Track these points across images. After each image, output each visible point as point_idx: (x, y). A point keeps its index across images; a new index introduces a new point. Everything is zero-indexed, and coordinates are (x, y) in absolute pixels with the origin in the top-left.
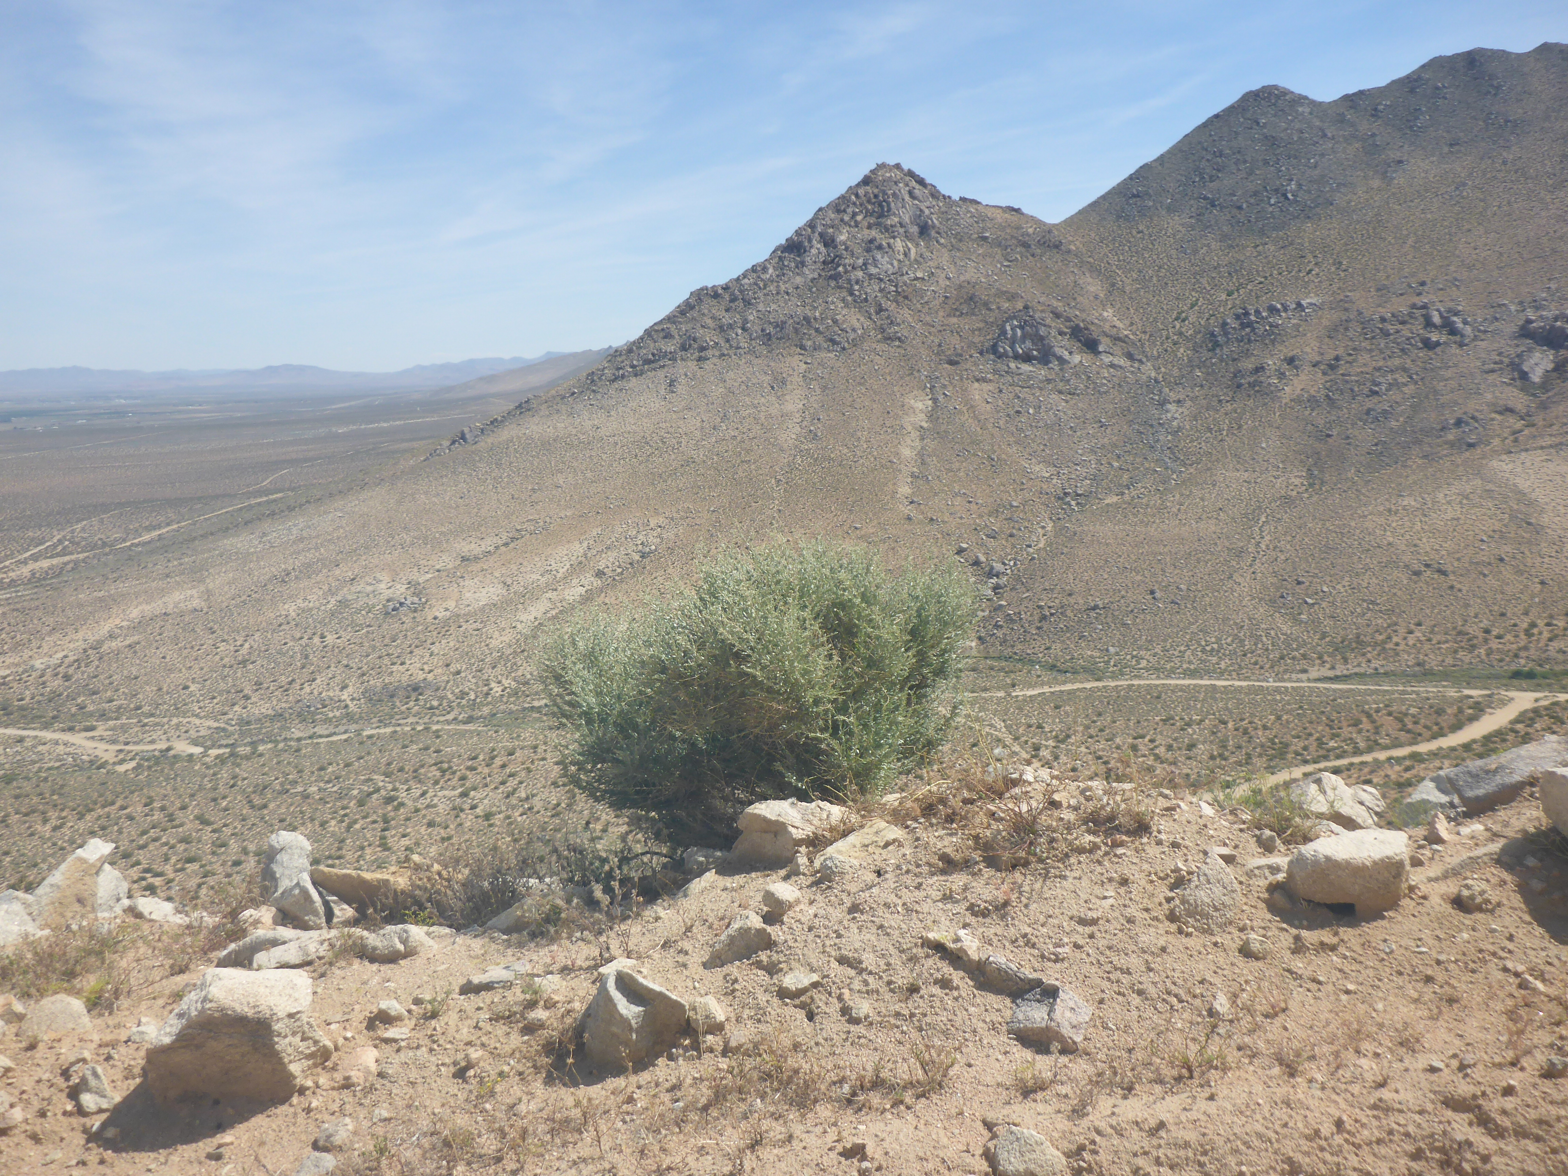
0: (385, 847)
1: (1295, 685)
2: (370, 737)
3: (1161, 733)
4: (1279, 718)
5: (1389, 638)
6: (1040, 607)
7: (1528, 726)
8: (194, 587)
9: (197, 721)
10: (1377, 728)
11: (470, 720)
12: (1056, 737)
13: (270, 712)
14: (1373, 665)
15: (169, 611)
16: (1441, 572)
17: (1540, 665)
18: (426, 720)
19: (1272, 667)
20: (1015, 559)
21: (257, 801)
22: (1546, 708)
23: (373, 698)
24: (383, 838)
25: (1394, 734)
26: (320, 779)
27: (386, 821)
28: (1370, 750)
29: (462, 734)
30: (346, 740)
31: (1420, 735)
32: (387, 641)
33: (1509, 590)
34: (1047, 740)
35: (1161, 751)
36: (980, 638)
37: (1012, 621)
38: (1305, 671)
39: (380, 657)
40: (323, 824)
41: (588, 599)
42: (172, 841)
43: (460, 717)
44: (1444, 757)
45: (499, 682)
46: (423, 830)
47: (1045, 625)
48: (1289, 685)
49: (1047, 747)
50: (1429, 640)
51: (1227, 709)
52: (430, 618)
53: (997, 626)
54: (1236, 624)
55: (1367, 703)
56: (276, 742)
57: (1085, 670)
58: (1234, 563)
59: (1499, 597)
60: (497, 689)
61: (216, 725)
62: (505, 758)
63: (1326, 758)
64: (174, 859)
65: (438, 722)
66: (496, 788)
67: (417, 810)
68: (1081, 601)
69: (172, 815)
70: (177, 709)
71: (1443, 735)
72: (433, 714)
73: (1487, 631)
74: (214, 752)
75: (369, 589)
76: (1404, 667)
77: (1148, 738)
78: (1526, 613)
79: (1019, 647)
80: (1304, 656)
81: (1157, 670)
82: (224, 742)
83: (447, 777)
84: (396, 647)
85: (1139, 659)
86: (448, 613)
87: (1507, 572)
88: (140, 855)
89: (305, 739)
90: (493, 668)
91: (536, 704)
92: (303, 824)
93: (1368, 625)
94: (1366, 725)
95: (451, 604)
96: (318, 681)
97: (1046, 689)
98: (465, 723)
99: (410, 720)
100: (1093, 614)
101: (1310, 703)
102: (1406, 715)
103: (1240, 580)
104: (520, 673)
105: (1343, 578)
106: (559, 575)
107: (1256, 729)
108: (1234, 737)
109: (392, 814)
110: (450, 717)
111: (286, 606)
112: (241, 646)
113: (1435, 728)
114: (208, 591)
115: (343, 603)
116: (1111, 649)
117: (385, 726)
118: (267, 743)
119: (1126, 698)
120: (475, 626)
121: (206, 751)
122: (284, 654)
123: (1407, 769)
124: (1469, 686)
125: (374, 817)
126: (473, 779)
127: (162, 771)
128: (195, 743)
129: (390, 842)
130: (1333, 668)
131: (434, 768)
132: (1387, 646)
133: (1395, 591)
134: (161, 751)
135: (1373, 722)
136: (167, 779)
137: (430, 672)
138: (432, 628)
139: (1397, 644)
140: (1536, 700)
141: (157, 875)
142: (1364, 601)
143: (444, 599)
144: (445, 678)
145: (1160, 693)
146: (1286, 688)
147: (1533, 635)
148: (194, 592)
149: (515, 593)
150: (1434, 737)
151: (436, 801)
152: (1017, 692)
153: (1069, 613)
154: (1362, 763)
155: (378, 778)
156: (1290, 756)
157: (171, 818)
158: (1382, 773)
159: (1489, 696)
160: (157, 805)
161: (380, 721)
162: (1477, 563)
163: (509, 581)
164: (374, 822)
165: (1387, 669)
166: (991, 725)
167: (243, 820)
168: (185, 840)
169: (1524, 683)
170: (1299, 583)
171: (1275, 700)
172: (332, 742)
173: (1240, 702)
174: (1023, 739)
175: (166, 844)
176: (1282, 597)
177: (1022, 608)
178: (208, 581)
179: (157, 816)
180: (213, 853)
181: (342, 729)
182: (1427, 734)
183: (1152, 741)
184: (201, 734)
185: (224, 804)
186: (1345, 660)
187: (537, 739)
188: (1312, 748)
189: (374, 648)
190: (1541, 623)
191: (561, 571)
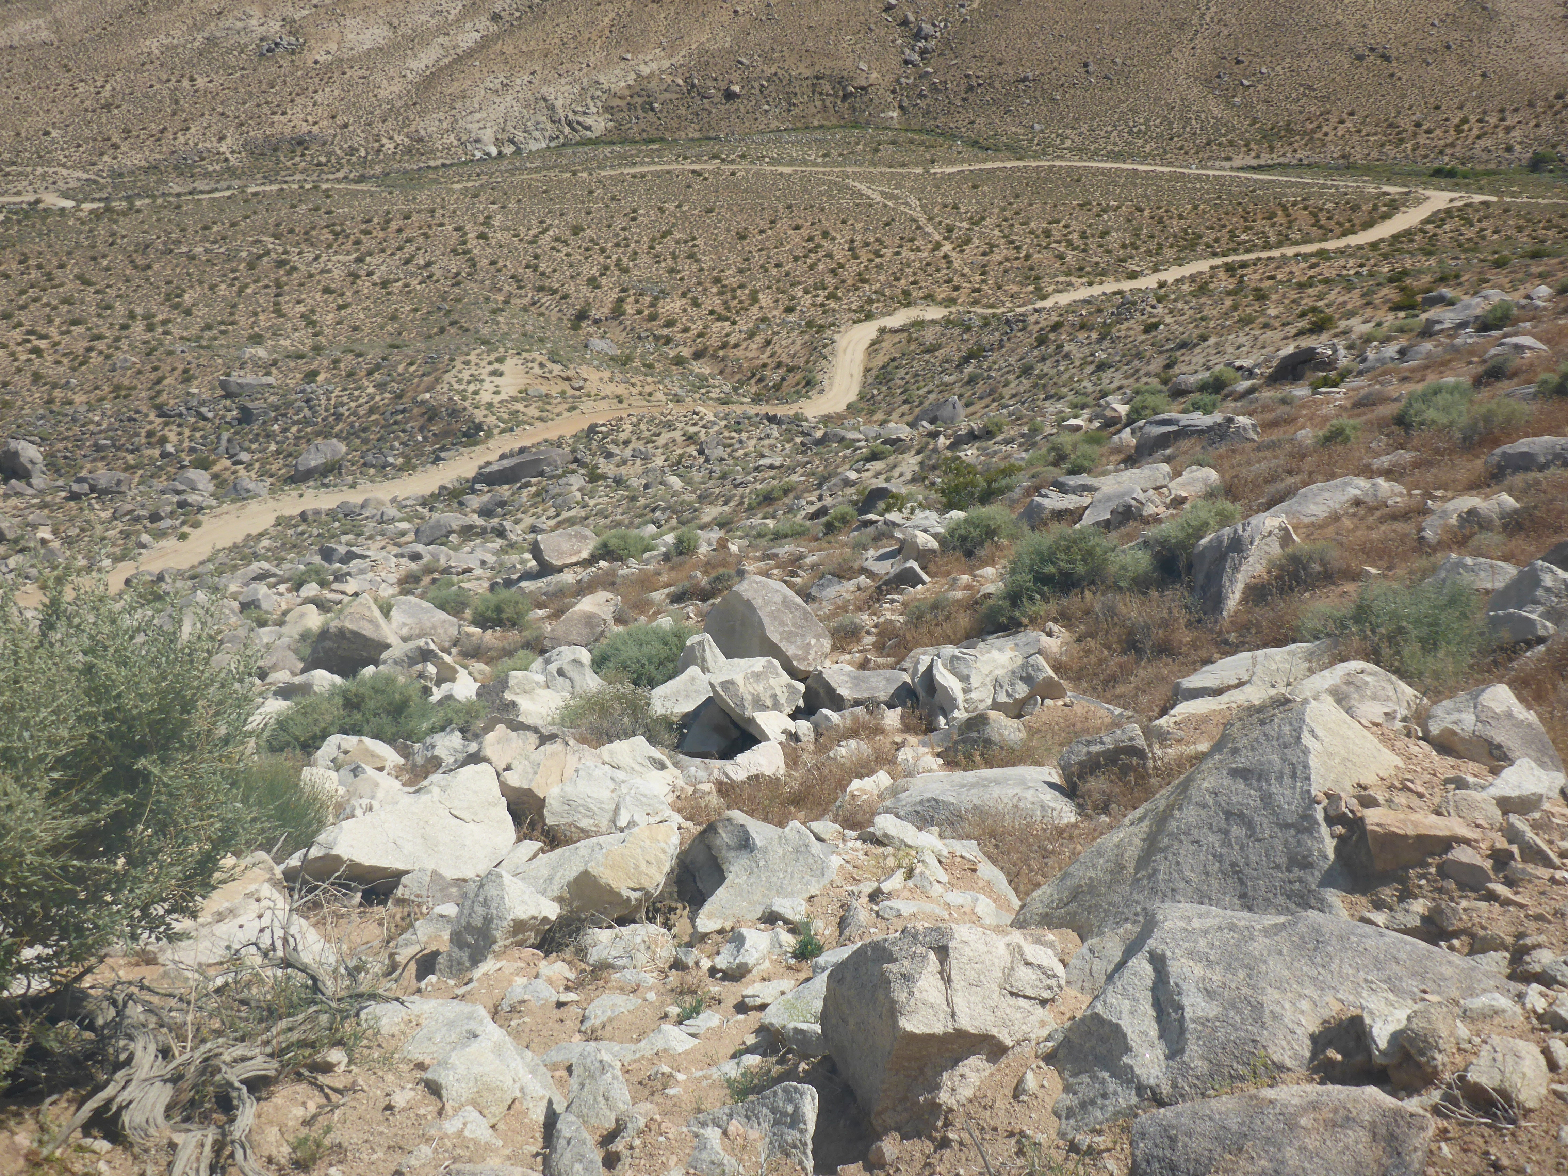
0: (279, 313)
1: (1217, 173)
2: (255, 194)
3: (1076, 218)
4: (1196, 207)
5: (1319, 127)
6: (967, 76)
7: (1438, 227)
8: (39, 16)
9: (64, 172)
10: (1290, 222)
11: (361, 179)
12: (971, 218)
13: (143, 163)
14: (1298, 156)
15: (15, 43)
16: (1386, 58)
17: (1463, 164)
18: (315, 177)
19: (1197, 153)
20: (946, 20)
21: (140, 261)
22: (1460, 209)
23: (254, 151)
24: (276, 304)
25: (1306, 229)
26: (205, 239)
27: (279, 285)
28: (1280, 244)
29: (354, 194)
30: (229, 198)
31: (1331, 231)
32: (264, 87)
33: (1449, 80)
34: (961, 221)
35: (1075, 236)
36: (901, 107)
37: (937, 90)
38: (1229, 159)
39: (258, 106)
40: (212, 287)
41: (483, 46)
42: (54, 302)
43: (351, 176)
44: (1350, 255)
45: (391, 138)
46: (318, 296)
47: (971, 97)
48: (1211, 173)
49: (960, 228)
50: (1359, 131)
51: (1146, 195)
52: (310, 63)
53: (921, 96)
54: (1167, 104)
55: (1285, 195)
56: (154, 197)
57: (1008, 147)
58: (1174, 36)
59: (1438, 88)
60: (389, 146)
61: (85, 176)
62: (400, 223)
63: (1235, 251)
64: (57, 321)
65: (328, 180)
66: (393, 254)
67: (311, 276)
68: (1011, 72)
69: (49, 274)
70: (40, 157)
71: (1354, 233)
72: (322, 171)
73: (1418, 125)
74: (87, 206)
75: (239, 25)
76: (1329, 159)
77: (1063, 223)
78: (1461, 108)
79: (942, 120)
80: (1231, 143)
81: (1080, 151)
82: (97, 196)
83: (340, 241)
84: (275, 94)
85: (1063, 138)
86: (330, 57)
87: (1451, 62)
88: (22, 316)
89: (185, 194)
90: (384, 121)
91: (432, 163)
92: (191, 287)
93: (1301, 112)
94: (1280, 219)
95: (333, 47)
96: (193, 130)
97: (966, 167)
98: (357, 182)
99: (298, 177)
100: (1021, 87)
101: (1229, 193)
102: (1321, 210)
103: (1178, 55)
104: (413, 128)
105: (1283, 59)
106: (451, 17)
107: (1171, 218)
108: (1148, 225)
109: (285, 279)
110: (340, 175)
111: (148, 43)
112: (103, 87)
113: (1347, 225)
114: (56, 21)
115: (211, 41)
116: (1037, 127)
117: (271, 182)
118: (143, 198)
119: (1046, 180)
120: (360, 73)
121: (78, 206)
122: (150, 98)
123: (1312, 267)
124: (1389, 182)
125: (266, 282)
126: (368, 243)
127: (33, 225)
128: (65, 195)
129: (285, 308)
130: (1258, 157)
131: (327, 230)
132: (1316, 136)
133: (1333, 76)
134: (29, 204)
135: (1288, 216)
136: (40, 235)
137: (315, 123)
138: (313, 74)
139: (1326, 134)
140: (1451, 201)
141: (42, 337)
142: (1301, 85)
143: (324, 40)
144: (332, 131)
145: (1081, 175)
146: (1208, 176)
147: (1462, 131)
148: (41, 22)
149: (403, 36)
150: (1344, 234)
151: (330, 266)
152: (936, 169)
153: (997, 85)
154: (1269, 258)
155: (267, 239)
156: (1200, 248)
157: (49, 277)
158: (1287, 270)
159: (1407, 194)
160: (32, 262)
161: (265, 177)
162: (1423, 50)
163: (396, 22)
164: (267, 287)
165: (1311, 160)
166: (907, 204)
167: (127, 281)
168: (67, 301)
169: (1443, 182)
170: (1238, 62)
171: (1194, 188)
172: (214, 199)
173: (1160, 189)
174: (937, 219)
175: (48, 305)
176: (1219, 77)
177: (949, 76)
178: (54, 9)
179: (34, 274)
180: (99, 316)
181: (224, 184)
182: (1338, 230)
183: (1066, 226)
184: (70, 186)
185: (105, 263)
186: (1272, 149)
187: (434, 202)
188: (1224, 241)
189: (251, 94)
190: (1473, 119)
191: (453, 12)
